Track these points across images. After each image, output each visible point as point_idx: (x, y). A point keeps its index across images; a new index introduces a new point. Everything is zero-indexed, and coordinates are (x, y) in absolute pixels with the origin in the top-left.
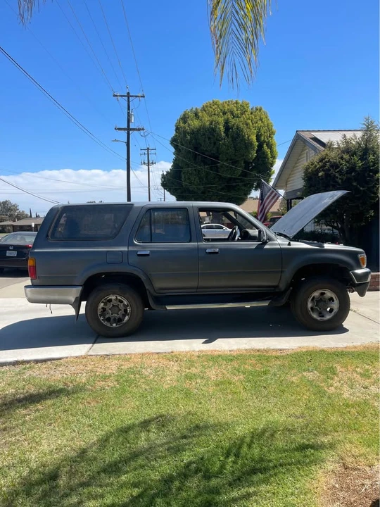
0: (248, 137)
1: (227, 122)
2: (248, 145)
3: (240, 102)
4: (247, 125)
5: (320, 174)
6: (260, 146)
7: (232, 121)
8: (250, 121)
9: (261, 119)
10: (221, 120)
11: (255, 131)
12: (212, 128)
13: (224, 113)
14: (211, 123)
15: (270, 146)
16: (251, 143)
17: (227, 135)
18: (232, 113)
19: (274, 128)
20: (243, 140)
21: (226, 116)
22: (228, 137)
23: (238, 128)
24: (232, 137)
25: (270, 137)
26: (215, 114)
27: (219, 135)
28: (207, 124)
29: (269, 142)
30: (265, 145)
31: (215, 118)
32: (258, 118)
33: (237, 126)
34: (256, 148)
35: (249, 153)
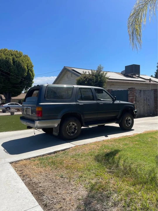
0: (24, 67)
1: (13, 59)
2: (24, 70)
3: (19, 52)
4: (23, 61)
5: (86, 82)
6: (28, 71)
7: (16, 59)
8: (24, 60)
9: (28, 60)
10: (11, 58)
11: (26, 65)
12: (7, 61)
13: (12, 55)
14: (6, 58)
15: (32, 72)
16: (25, 69)
17: (14, 64)
18: (16, 56)
19: (33, 65)
20: (21, 68)
21: (13, 57)
22: (15, 66)
23: (19, 62)
24: (17, 66)
25: (31, 68)
26: (7, 55)
27: (10, 64)
28: (4, 58)
29: (31, 70)
30: (30, 71)
31: (8, 56)
32: (27, 60)
33: (18, 61)
34: (27, 72)
35: (24, 73)
